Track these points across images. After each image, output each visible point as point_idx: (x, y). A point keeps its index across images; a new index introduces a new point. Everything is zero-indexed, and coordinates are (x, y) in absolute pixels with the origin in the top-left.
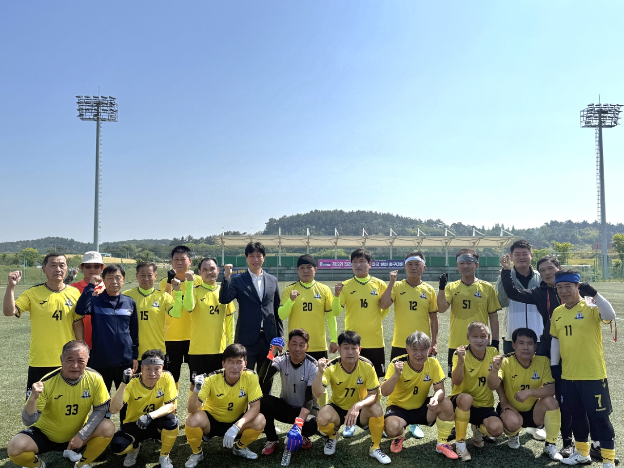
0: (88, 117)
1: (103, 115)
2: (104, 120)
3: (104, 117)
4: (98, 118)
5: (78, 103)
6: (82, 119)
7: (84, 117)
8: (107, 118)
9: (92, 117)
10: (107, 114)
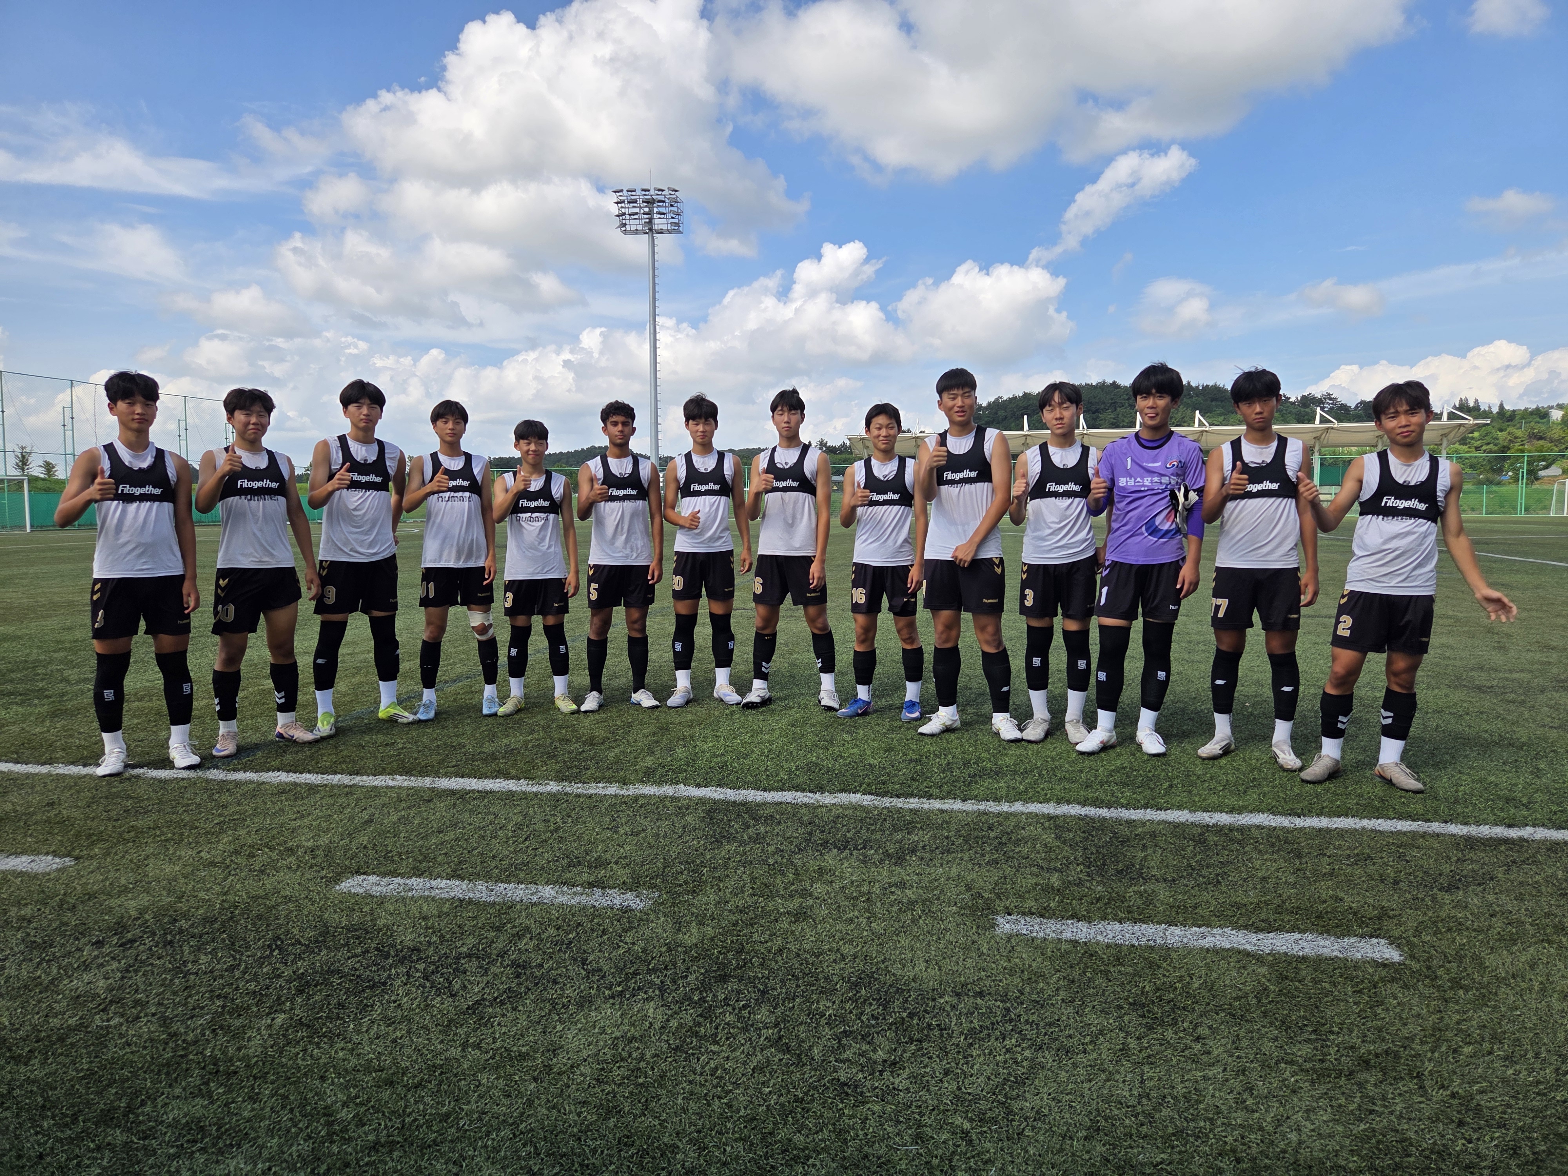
0: (633, 228)
1: (659, 223)
2: (661, 232)
3: (660, 227)
4: (651, 230)
5: (617, 203)
6: (625, 232)
7: (628, 228)
8: (665, 227)
9: (640, 228)
10: (664, 221)
